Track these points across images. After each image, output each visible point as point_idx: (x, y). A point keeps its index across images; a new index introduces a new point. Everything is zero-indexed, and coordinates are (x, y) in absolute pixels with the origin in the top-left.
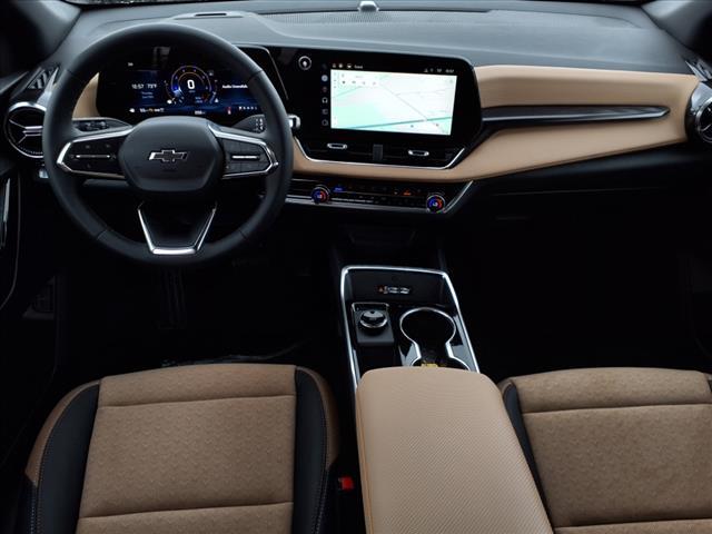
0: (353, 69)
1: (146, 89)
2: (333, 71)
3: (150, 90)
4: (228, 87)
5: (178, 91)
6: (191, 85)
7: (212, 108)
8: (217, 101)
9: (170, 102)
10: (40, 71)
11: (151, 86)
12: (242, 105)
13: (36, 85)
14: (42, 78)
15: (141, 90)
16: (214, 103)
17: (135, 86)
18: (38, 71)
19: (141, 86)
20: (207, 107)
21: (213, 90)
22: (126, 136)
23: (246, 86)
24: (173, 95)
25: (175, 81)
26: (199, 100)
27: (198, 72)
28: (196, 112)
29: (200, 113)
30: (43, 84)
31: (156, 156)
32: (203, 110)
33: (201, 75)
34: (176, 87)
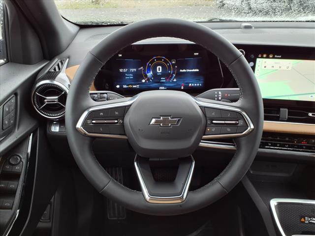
0: (274, 58)
1: (128, 72)
2: (258, 60)
3: (131, 73)
4: (184, 71)
5: (150, 74)
6: (159, 70)
7: (171, 84)
8: (175, 80)
9: (144, 81)
10: (56, 61)
11: (133, 70)
12: (192, 83)
13: (55, 69)
14: (58, 65)
15: (126, 73)
16: (173, 82)
17: (121, 70)
18: (56, 60)
19: (125, 70)
21: (174, 73)
22: (130, 105)
23: (198, 70)
24: (146, 76)
25: (149, 67)
26: (163, 80)
27: (165, 61)
28: (161, 88)
29: (163, 88)
30: (59, 69)
31: (156, 122)
32: (165, 86)
33: (167, 62)
34: (149, 70)
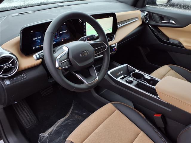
4: (62, 32)
7: (58, 40)
8: (59, 38)
11: (39, 37)
12: (66, 37)
17: (34, 39)
20: (56, 41)
21: (58, 34)
23: (67, 31)
